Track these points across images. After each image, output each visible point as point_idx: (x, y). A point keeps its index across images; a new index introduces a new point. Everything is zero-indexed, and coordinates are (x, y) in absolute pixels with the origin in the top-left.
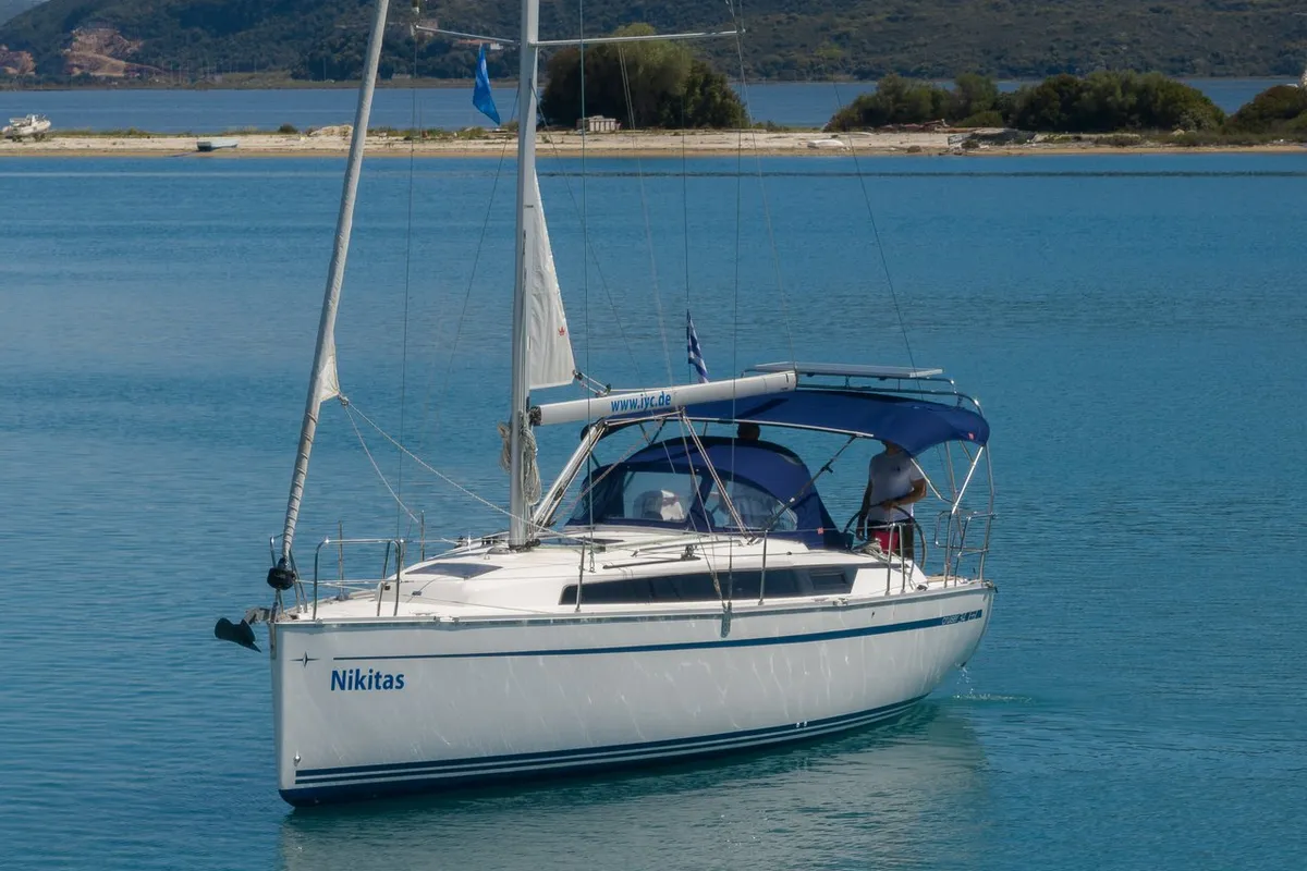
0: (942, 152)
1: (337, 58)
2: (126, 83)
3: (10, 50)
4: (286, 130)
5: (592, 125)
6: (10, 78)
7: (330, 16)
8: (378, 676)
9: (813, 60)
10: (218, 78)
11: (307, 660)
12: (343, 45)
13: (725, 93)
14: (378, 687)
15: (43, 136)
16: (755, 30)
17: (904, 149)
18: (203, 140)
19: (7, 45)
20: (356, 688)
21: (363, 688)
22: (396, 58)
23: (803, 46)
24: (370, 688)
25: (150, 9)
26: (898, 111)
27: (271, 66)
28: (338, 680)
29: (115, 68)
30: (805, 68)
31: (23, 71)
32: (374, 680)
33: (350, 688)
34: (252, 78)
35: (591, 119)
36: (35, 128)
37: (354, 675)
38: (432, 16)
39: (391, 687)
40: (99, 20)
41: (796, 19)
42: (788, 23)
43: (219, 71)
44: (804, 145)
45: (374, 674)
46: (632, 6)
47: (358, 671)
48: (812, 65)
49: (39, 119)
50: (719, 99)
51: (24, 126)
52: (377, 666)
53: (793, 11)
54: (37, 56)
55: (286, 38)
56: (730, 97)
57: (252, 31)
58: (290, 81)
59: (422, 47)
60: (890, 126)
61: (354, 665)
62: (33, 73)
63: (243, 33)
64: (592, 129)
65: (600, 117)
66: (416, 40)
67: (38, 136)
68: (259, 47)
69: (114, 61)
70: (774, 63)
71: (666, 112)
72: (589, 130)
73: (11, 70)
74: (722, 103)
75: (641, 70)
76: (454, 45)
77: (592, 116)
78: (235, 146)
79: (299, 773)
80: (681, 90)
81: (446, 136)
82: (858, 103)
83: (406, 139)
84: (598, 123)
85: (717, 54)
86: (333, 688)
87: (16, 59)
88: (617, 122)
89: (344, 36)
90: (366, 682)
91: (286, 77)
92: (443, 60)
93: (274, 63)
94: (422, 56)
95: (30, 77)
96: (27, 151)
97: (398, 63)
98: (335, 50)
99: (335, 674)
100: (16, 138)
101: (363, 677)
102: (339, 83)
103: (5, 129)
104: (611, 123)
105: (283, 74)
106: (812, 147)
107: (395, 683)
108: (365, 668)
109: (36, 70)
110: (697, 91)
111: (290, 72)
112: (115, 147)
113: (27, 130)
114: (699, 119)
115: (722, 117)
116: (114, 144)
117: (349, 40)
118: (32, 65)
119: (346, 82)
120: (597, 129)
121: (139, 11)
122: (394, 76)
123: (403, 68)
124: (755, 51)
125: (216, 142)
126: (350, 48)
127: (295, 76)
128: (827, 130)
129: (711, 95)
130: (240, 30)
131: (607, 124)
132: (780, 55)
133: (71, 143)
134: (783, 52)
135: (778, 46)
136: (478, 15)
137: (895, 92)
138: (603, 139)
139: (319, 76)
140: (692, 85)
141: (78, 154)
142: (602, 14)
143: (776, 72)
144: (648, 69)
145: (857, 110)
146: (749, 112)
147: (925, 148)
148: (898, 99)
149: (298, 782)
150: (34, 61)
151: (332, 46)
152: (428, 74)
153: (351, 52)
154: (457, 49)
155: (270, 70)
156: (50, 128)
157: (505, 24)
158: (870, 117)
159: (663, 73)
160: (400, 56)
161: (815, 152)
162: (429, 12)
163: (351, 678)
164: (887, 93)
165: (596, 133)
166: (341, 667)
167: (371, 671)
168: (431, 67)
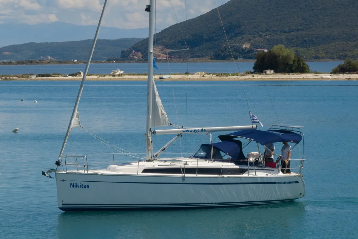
0: (357, 79)
1: (222, 54)
2: (166, 61)
3: (135, 52)
4: (187, 73)
5: (267, 72)
6: (135, 59)
7: (222, 43)
8: (82, 185)
9: (353, 54)
10: (190, 59)
11: (64, 181)
12: (224, 50)
13: (304, 63)
14: (82, 187)
15: (121, 75)
16: (337, 46)
17: (347, 78)
18: (161, 76)
19: (134, 50)
20: (77, 187)
21: (79, 187)
22: (239, 54)
23: (350, 50)
24: (80, 187)
25: (173, 41)
26: (350, 68)
27: (206, 56)
28: (72, 185)
29: (163, 57)
30: (350, 56)
31: (139, 57)
32: (81, 186)
33: (75, 187)
34: (199, 59)
35: (267, 71)
36: (119, 73)
37: (76, 184)
38: (249, 42)
39: (86, 187)
40: (159, 44)
41: (348, 43)
42: (346, 44)
43: (191, 58)
44: (321, 77)
45: (81, 184)
46: (304, 40)
47: (77, 184)
48: (352, 56)
49: (121, 70)
50: (302, 65)
51: (116, 72)
52: (82, 183)
53: (348, 41)
54: (142, 53)
55: (210, 49)
56: (305, 64)
57: (200, 47)
58: (210, 60)
59: (246, 51)
60: (347, 72)
61: (76, 182)
62: (141, 58)
63: (198, 47)
64: (267, 73)
65: (269, 70)
66: (244, 49)
67: (119, 75)
68: (202, 51)
69: (163, 55)
70: (342, 55)
71: (287, 69)
72: (266, 73)
73: (135, 57)
74: (303, 66)
75: (281, 57)
76: (255, 50)
77: (267, 69)
78: (169, 78)
79: (63, 204)
80: (291, 62)
81: (227, 75)
82: (339, 66)
83: (216, 76)
84: (269, 72)
85: (326, 53)
86: (71, 187)
87: (137, 54)
88: (274, 71)
89: (225, 48)
90: (79, 186)
91: (209, 59)
92: (252, 54)
93: (207, 55)
94: (246, 53)
95: (141, 59)
96: (116, 79)
97: (239, 55)
98: (222, 52)
99: (71, 184)
100: (114, 75)
101: (78, 185)
102: (223, 61)
103: (111, 73)
104: (272, 72)
105: (208, 58)
106: (322, 78)
107: (87, 187)
108: (79, 183)
109: (142, 57)
110: (296, 63)
111: (210, 58)
112: (139, 78)
113: (117, 73)
114: (297, 70)
115: (302, 70)
116: (138, 77)
117: (226, 49)
118: (141, 56)
119: (225, 60)
120: (268, 73)
121: (170, 41)
122: (238, 59)
123: (241, 57)
124: (337, 52)
125: (164, 77)
126: (226, 51)
127: (211, 59)
128: (331, 73)
129: (300, 64)
130: (197, 47)
131: (271, 72)
132: (344, 53)
133: (127, 77)
134: (344, 52)
135: (343, 50)
136: (262, 42)
137: (349, 63)
138: (270, 76)
139: (217, 59)
140: (294, 61)
141: (128, 80)
142: (296, 42)
143: (343, 58)
144: (282, 57)
145: (339, 68)
146: (310, 69)
147: (352, 78)
148: (350, 65)
149: (63, 206)
150: (142, 55)
151: (221, 50)
152: (247, 58)
153: (226, 52)
154: (255, 51)
155: (205, 57)
156: (124, 73)
157: (269, 45)
158: (342, 70)
159: (286, 58)
160: (240, 53)
161: (323, 79)
162: (248, 41)
163: (75, 185)
164: (347, 64)
165: (268, 74)
166: (72, 183)
167: (80, 184)
168: (248, 56)
